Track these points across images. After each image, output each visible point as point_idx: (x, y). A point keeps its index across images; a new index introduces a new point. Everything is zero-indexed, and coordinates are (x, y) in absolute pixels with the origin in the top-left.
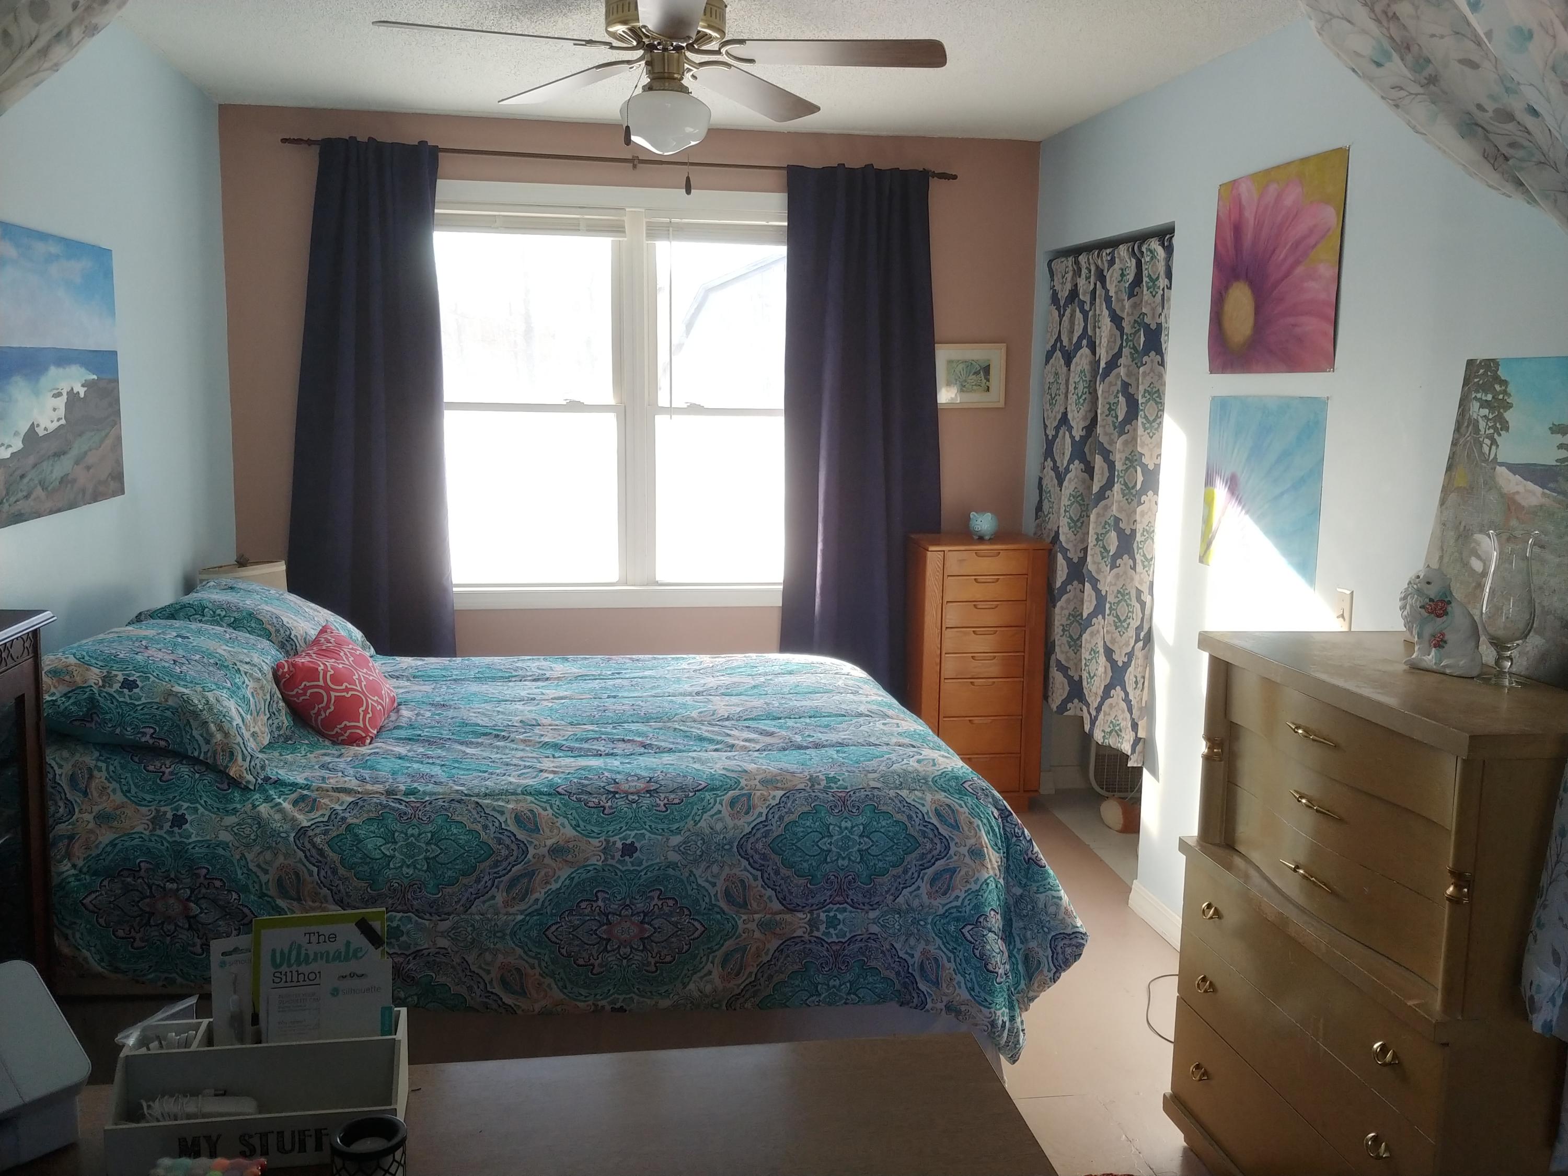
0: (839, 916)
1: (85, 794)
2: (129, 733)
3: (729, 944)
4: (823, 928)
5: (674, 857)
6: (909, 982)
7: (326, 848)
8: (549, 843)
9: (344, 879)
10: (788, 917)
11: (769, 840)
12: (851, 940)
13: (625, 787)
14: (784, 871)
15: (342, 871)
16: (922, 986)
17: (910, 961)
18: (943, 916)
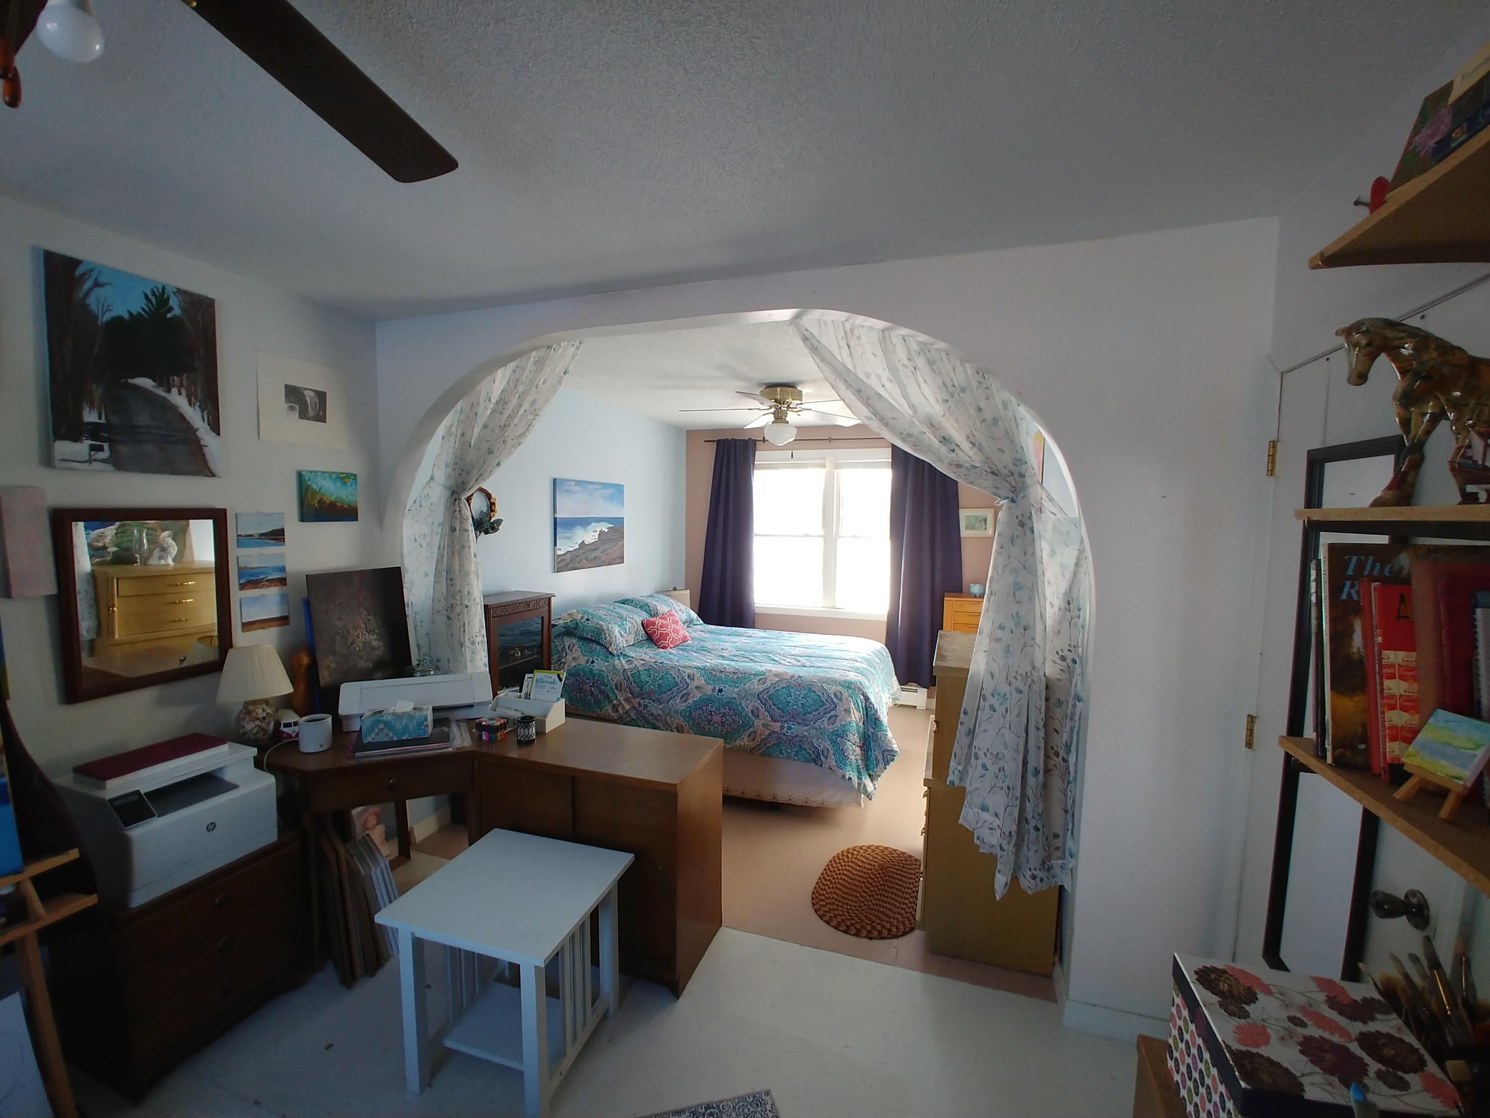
0: (792, 726)
1: (571, 651)
2: (585, 635)
3: (751, 730)
4: (786, 729)
5: (735, 695)
6: (818, 756)
7: (630, 676)
8: (696, 684)
9: (633, 686)
10: (773, 723)
11: (769, 694)
12: (796, 736)
13: (727, 670)
14: (773, 707)
15: (633, 684)
16: (822, 758)
17: (819, 748)
18: (832, 733)
